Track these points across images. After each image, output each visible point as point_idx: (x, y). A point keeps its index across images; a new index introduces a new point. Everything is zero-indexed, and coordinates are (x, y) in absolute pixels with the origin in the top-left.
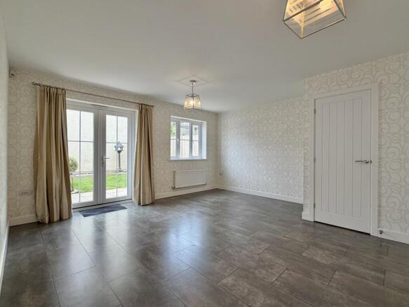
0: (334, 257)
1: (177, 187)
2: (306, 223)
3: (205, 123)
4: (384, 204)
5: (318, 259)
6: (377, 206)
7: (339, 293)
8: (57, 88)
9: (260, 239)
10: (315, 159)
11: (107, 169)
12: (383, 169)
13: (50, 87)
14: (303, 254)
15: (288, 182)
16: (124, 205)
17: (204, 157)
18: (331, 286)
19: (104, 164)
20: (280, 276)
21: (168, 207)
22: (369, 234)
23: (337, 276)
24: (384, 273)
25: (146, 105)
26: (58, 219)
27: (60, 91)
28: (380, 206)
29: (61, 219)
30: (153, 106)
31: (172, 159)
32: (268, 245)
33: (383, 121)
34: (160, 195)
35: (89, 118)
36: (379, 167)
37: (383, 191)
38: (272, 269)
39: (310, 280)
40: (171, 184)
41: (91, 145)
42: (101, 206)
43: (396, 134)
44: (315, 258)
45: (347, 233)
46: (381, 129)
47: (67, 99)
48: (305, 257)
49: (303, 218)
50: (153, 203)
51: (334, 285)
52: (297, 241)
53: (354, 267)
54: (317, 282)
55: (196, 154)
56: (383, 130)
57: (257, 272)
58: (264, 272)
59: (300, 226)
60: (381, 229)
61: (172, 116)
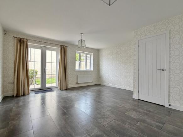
0: (141, 116)
1: (78, 83)
2: (134, 100)
3: (92, 54)
4: (171, 91)
5: (132, 116)
6: (168, 92)
7: (136, 132)
8: (24, 39)
9: (108, 106)
10: (139, 69)
11: (47, 74)
12: (171, 74)
13: (21, 38)
14: (126, 113)
15: (130, 81)
16: (53, 90)
17: (92, 70)
18: (133, 129)
19: (45, 72)
20: (109, 122)
21: (72, 91)
22: (164, 106)
23: (138, 124)
24: (164, 124)
25: (64, 46)
26: (22, 94)
27: (25, 40)
28: (169, 92)
29: (24, 95)
30: (67, 46)
31: (76, 70)
32: (110, 109)
33: (171, 49)
34: (70, 86)
35: (39, 52)
36: (169, 72)
37: (171, 84)
38: (107, 119)
39: (124, 125)
40: (76, 81)
41: (40, 63)
42: (44, 90)
43: (177, 55)
44: (131, 115)
45: (153, 105)
46: (170, 54)
47: (28, 43)
48: (126, 115)
49: (133, 98)
50: (66, 90)
51: (135, 128)
52: (125, 107)
53: (149, 121)
54: (127, 126)
55: (88, 68)
56: (171, 54)
57: (99, 120)
58: (102, 120)
59: (130, 101)
60: (170, 104)
61: (76, 51)
